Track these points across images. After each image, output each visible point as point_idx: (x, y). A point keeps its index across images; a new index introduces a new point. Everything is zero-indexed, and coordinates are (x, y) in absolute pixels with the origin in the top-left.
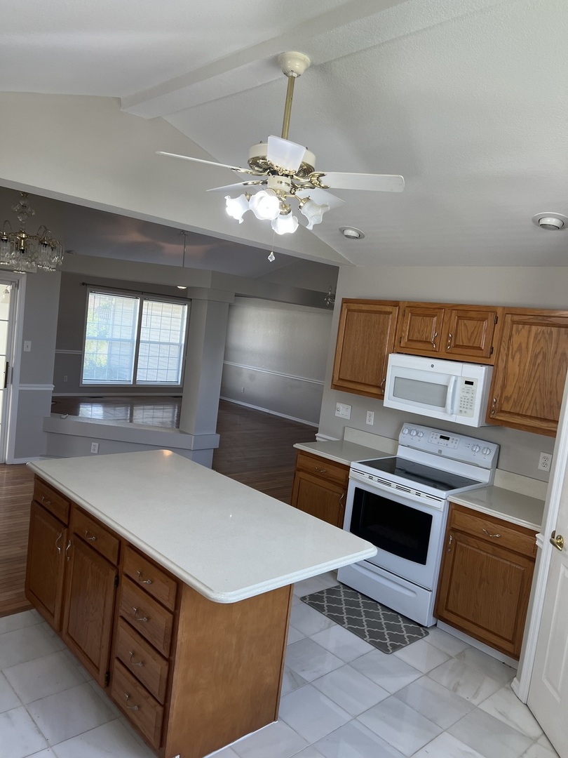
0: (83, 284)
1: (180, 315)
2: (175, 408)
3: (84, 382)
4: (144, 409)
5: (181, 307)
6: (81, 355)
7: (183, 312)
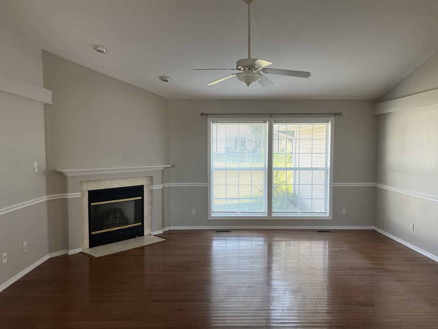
0: (202, 115)
3: (213, 215)
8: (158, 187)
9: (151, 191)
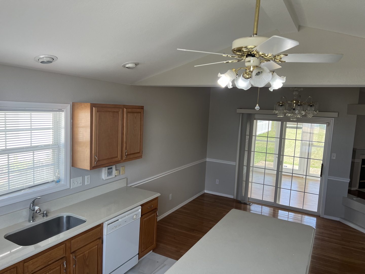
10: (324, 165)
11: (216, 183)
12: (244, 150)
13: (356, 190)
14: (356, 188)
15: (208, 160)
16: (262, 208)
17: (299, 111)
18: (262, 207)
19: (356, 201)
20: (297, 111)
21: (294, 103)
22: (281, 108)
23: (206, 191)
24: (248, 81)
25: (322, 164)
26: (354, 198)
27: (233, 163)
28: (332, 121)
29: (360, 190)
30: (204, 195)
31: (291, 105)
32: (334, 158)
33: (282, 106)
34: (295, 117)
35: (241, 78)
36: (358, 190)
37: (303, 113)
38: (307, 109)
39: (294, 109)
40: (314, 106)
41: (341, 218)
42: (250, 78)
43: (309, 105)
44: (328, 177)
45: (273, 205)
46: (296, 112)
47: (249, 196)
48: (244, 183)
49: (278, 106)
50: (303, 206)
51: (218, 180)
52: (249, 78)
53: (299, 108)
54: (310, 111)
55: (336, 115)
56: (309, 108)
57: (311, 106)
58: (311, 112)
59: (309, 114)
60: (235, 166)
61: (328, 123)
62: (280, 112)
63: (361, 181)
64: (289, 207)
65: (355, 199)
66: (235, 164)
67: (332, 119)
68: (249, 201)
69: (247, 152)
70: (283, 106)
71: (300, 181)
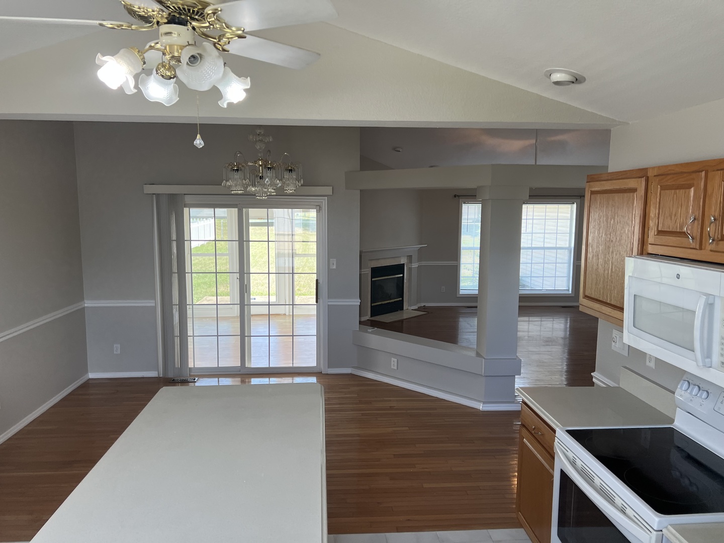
0: (455, 196)
1: (569, 215)
2: (567, 320)
3: (461, 292)
4: (529, 321)
5: (569, 206)
6: (457, 266)
7: (572, 211)
8: (415, 265)
9: (410, 269)
10: (320, 281)
11: (115, 353)
12: (171, 273)
13: (368, 320)
14: (367, 317)
15: (88, 304)
16: (219, 382)
17: (271, 179)
18: (218, 380)
19: (372, 333)
20: (267, 180)
21: (260, 165)
22: (237, 175)
23: (91, 375)
24: (170, 84)
25: (317, 281)
26: (368, 330)
27: (150, 303)
28: (324, 202)
29: (373, 318)
30: (89, 385)
31: (254, 170)
32: (334, 267)
33: (237, 170)
34: (266, 193)
35: (155, 77)
36: (370, 319)
37: (279, 183)
38: (284, 177)
39: (261, 178)
40: (294, 170)
41: (353, 367)
42: (173, 78)
43: (287, 170)
44: (328, 302)
45: (240, 371)
46: (266, 182)
47: (191, 365)
48: (177, 341)
49: (231, 171)
50: (293, 361)
51: (119, 346)
52: (171, 78)
53: (269, 173)
54: (289, 179)
55: (328, 190)
56: (287, 175)
57: (291, 171)
58: (291, 181)
59: (288, 185)
60: (155, 307)
61: (319, 206)
62: (235, 182)
63: (373, 305)
64: (270, 368)
65: (370, 331)
66: (153, 305)
67: (325, 199)
68: (192, 374)
69: (176, 275)
70: (239, 172)
71: (282, 321)
